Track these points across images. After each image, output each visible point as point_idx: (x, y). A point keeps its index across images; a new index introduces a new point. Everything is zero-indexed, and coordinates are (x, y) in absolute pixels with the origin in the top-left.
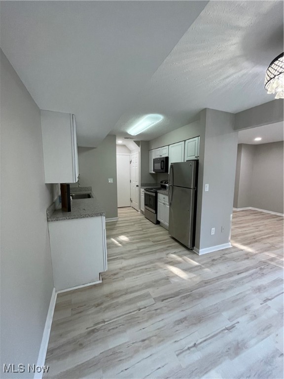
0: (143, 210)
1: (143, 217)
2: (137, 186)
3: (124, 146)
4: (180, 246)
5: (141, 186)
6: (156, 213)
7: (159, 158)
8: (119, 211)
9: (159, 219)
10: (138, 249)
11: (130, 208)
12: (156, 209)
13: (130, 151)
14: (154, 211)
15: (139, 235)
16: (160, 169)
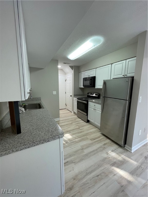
0: (76, 112)
1: (76, 116)
2: (71, 96)
3: (62, 70)
4: (113, 143)
5: (74, 96)
6: (87, 115)
7: (88, 77)
8: (61, 112)
9: (89, 119)
10: (82, 149)
11: (66, 110)
12: (87, 112)
13: (65, 73)
14: (86, 114)
15: (78, 133)
16: (89, 84)
